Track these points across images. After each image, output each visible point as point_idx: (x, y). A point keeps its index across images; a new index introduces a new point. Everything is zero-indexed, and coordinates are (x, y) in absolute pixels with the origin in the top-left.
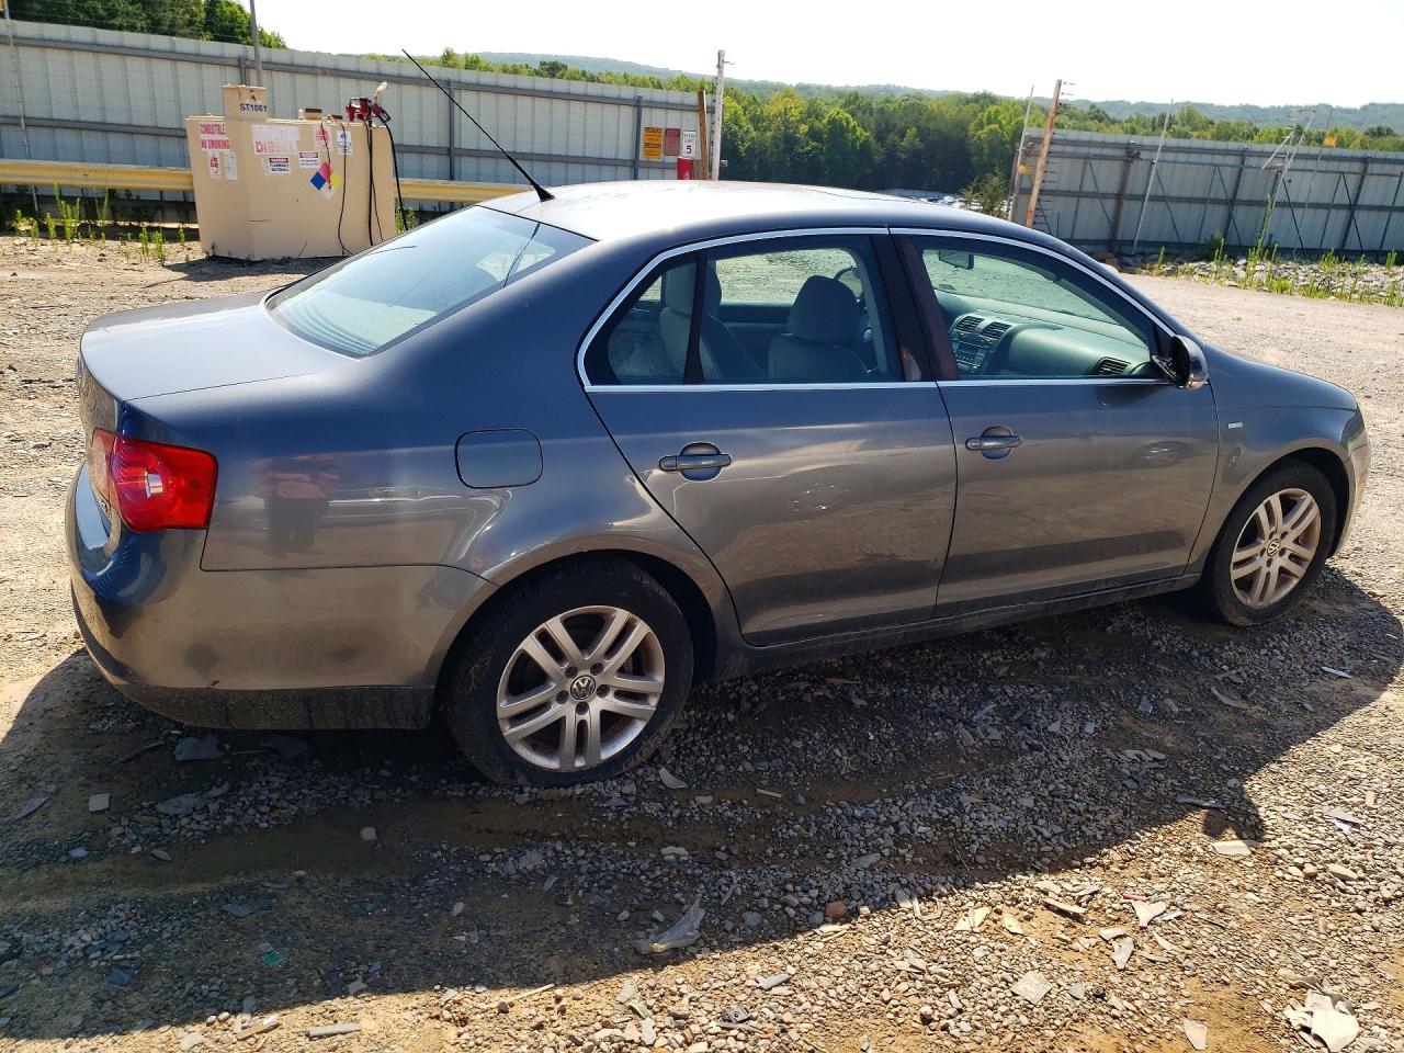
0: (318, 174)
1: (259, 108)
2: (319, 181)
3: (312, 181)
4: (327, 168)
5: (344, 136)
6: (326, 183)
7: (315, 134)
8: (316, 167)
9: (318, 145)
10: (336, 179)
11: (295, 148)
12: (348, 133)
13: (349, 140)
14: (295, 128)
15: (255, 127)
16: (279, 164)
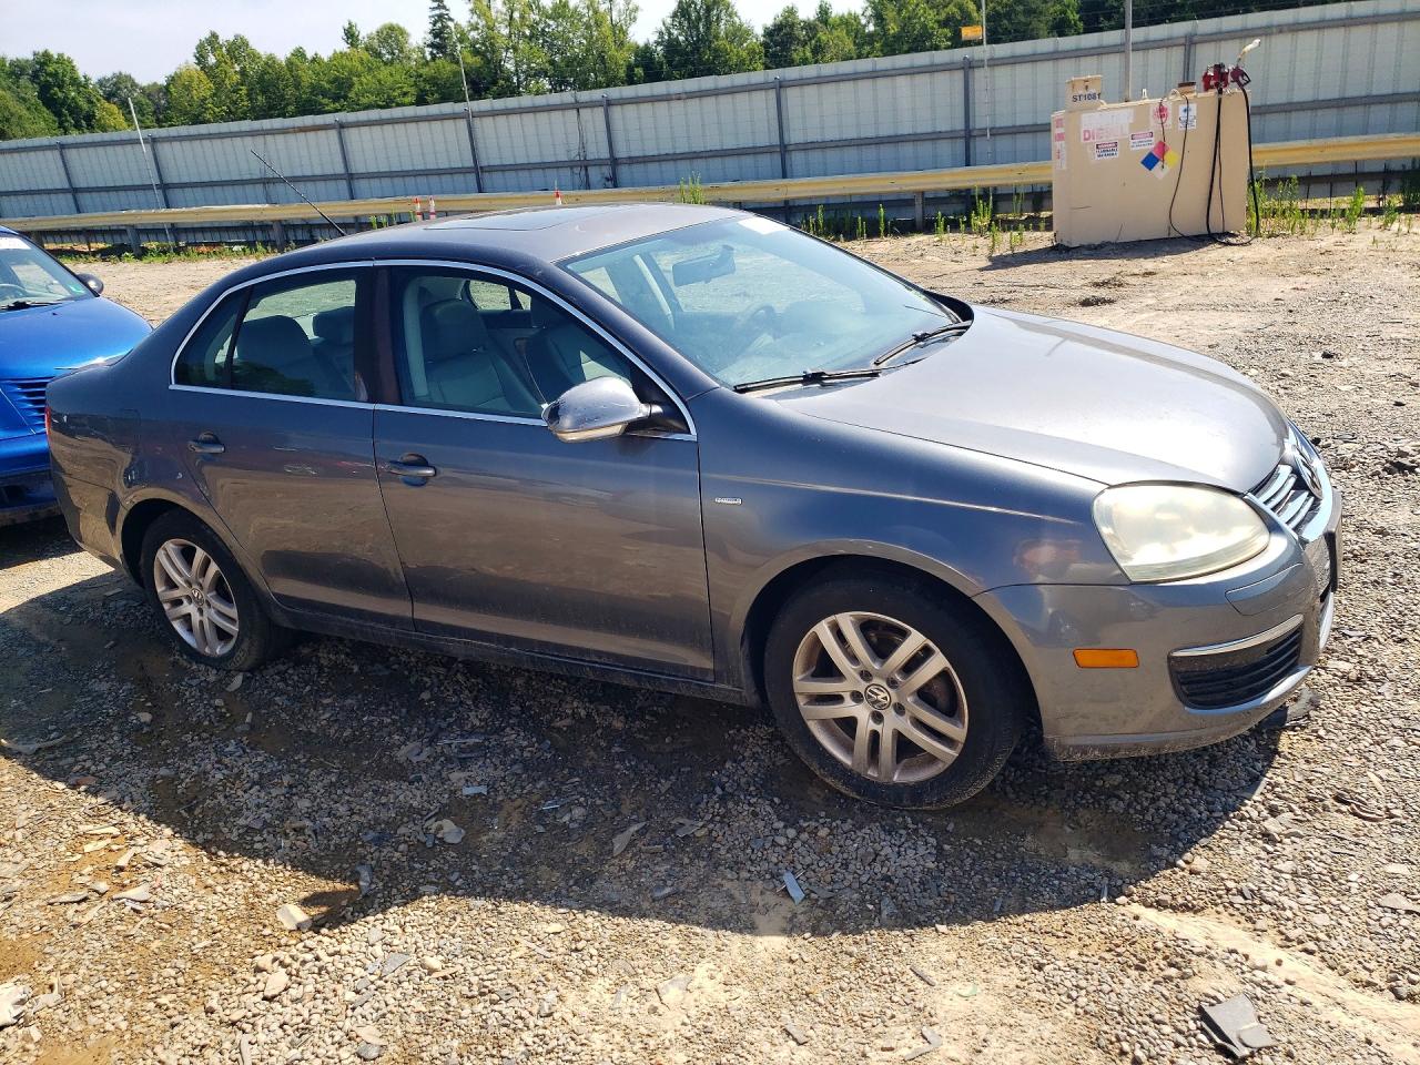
0: (1151, 154)
1: (1093, 97)
2: (1150, 161)
3: (1142, 163)
4: (1162, 147)
5: (1187, 110)
6: (1160, 163)
7: (1151, 113)
8: (1149, 147)
9: (1154, 124)
10: (1172, 158)
11: (1126, 130)
12: (1193, 106)
13: (1193, 112)
14: (1129, 110)
15: (1085, 117)
16: (1106, 149)
